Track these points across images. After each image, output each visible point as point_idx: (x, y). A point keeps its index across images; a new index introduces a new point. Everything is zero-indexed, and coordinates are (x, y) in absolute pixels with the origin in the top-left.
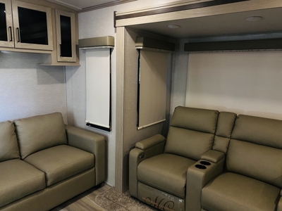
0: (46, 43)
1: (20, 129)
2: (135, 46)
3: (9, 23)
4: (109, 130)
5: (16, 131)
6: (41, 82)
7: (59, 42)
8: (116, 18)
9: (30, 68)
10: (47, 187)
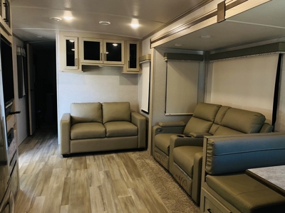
0: (120, 60)
1: (104, 108)
2: (163, 59)
3: (101, 52)
4: (148, 113)
5: (102, 108)
6: (121, 83)
7: (129, 60)
8: (151, 43)
9: (115, 75)
10: (106, 137)
